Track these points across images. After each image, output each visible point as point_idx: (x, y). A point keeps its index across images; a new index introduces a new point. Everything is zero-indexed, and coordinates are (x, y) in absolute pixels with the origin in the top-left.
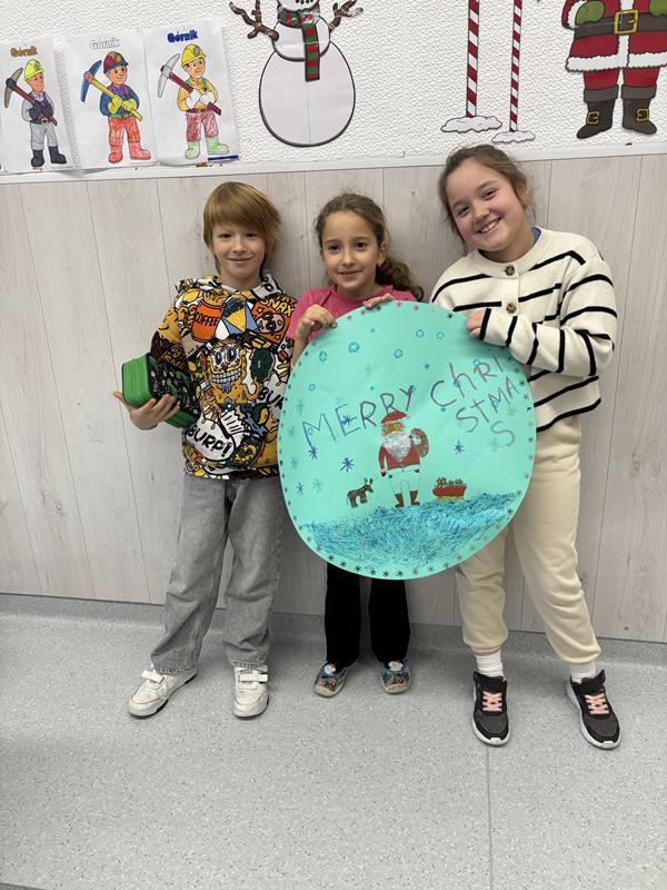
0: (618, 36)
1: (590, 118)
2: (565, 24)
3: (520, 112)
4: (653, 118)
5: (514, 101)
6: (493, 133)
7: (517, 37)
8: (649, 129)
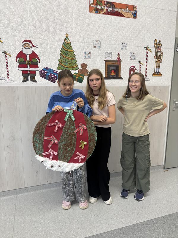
0: (27, 65)
1: (24, 79)
2: (16, 61)
3: (9, 76)
4: (36, 79)
5: (8, 74)
6: (4, 80)
7: (7, 63)
8: (36, 82)
